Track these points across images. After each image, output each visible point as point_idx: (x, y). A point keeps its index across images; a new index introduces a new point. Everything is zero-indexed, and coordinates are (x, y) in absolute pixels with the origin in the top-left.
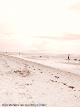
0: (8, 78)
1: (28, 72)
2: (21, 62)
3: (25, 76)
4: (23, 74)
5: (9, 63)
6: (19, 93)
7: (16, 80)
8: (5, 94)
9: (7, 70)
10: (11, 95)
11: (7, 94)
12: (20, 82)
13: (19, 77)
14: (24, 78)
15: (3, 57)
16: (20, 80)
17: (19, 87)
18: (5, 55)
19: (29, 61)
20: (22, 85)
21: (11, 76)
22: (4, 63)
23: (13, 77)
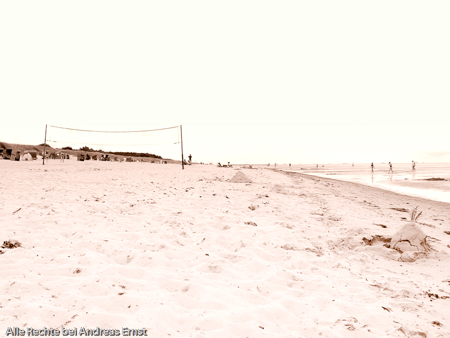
0: (343, 262)
1: (424, 242)
2: (384, 204)
3: (412, 261)
4: (401, 252)
5: (336, 205)
6: (399, 326)
7: (376, 273)
8: (341, 327)
9: (335, 233)
10: (365, 329)
11: (350, 328)
12: (395, 283)
13: (384, 263)
14: (407, 266)
15: (308, 183)
16: (392, 275)
17: (392, 304)
18: (312, 178)
19: (417, 199)
20: (407, 294)
21: (351, 257)
22: (316, 208)
23: (362, 260)
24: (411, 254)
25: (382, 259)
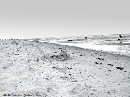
0: (45, 63)
1: (67, 55)
2: (56, 47)
4: (61, 59)
5: (43, 48)
6: (61, 77)
7: (54, 64)
8: (45, 79)
9: (42, 56)
10: (51, 79)
11: (47, 79)
12: (59, 66)
14: (62, 62)
17: (59, 72)
18: (36, 42)
19: (65, 46)
20: (63, 68)
21: (47, 61)
22: (37, 49)
23: (50, 62)
24: (63, 59)
25: (56, 61)
